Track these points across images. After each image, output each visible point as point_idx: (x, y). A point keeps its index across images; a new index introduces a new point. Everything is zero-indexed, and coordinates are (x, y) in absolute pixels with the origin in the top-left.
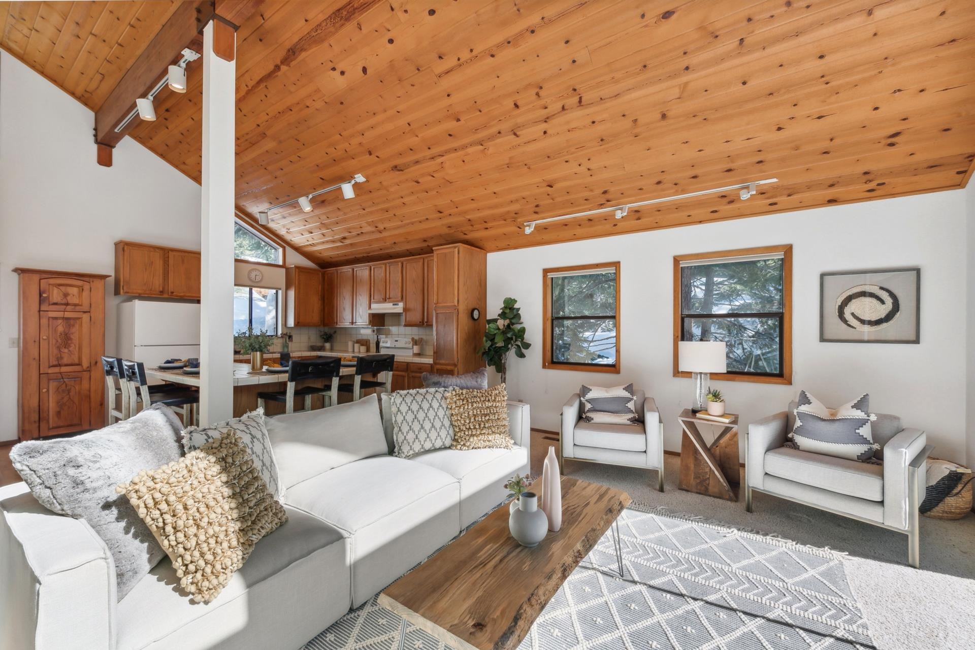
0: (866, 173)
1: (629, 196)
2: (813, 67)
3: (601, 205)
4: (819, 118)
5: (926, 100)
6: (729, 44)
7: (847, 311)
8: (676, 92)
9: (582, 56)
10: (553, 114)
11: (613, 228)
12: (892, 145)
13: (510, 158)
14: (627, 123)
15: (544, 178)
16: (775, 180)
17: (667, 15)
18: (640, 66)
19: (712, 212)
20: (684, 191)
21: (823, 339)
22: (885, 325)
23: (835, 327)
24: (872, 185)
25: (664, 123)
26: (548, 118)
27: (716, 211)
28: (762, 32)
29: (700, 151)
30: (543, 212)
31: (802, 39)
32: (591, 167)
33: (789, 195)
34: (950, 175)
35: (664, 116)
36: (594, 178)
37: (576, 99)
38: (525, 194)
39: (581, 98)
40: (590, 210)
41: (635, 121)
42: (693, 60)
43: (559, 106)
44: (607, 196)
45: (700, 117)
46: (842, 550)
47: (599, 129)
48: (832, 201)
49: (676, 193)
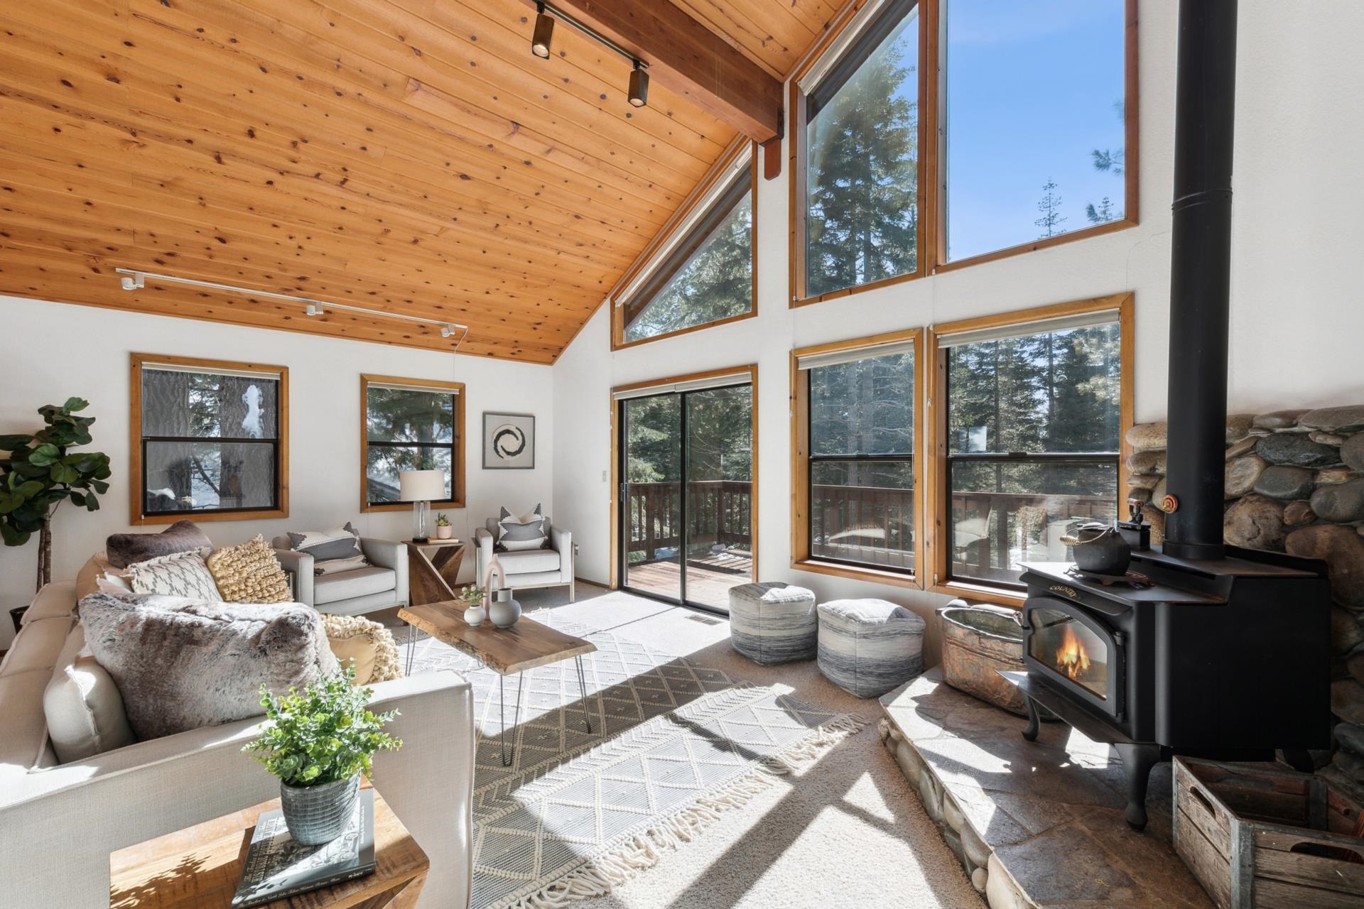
0: (516, 342)
1: (331, 294)
2: (523, 264)
3: (286, 291)
4: (512, 296)
5: (560, 310)
6: (489, 222)
7: (499, 444)
8: (436, 229)
9: (374, 150)
10: (299, 172)
11: (286, 320)
12: (535, 329)
13: (177, 179)
14: (378, 228)
15: (218, 227)
16: (466, 327)
17: (464, 177)
18: (422, 194)
19: (405, 337)
20: (391, 311)
21: (484, 467)
22: (518, 456)
23: (492, 458)
24: (515, 350)
25: (412, 246)
26: (288, 172)
27: (408, 337)
28: (510, 228)
29: (427, 283)
30: (173, 265)
31: (527, 246)
32: (305, 246)
33: (468, 342)
34: (548, 356)
35: (415, 242)
36: (299, 259)
37: (340, 178)
38: (158, 230)
39: (345, 180)
40: (264, 290)
41: (387, 231)
42: (460, 216)
43: (312, 170)
44: (302, 284)
45: (442, 258)
46: (546, 607)
47: (343, 218)
48: (491, 354)
49: (383, 309)
